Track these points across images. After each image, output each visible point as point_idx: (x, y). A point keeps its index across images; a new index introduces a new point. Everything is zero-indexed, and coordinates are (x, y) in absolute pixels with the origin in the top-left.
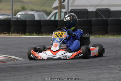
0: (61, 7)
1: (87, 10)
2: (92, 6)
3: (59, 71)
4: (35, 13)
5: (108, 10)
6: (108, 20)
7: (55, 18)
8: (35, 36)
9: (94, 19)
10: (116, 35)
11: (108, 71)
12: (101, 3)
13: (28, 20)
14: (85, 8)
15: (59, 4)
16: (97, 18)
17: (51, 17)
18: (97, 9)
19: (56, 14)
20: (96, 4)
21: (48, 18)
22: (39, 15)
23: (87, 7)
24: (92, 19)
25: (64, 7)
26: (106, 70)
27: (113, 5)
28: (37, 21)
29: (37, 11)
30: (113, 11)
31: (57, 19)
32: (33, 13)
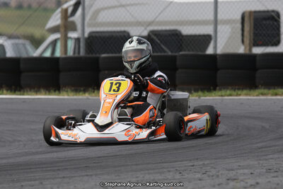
0: (67, 26)
4: (5, 41)
5: (177, 34)
6: (176, 56)
10: (196, 91)
11: (178, 176)
18: (150, 32)
19: (54, 43)
23: (126, 26)
26: (171, 173)
31: (58, 54)
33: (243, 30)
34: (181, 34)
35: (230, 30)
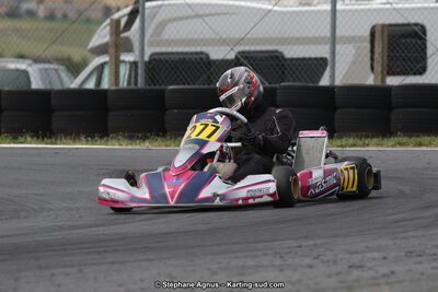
0: (119, 44)
1: (207, 56)
2: (223, 42)
3: (113, 263)
4: (30, 65)
5: (277, 57)
6: (275, 89)
7: (99, 81)
8: (31, 143)
11: (278, 262)
12: (254, 34)
13: (6, 88)
14: (199, 49)
15: (111, 35)
17: (83, 81)
18: (239, 53)
19: (100, 69)
20: (237, 36)
21: (75, 84)
22: (44, 74)
23: (204, 45)
25: (127, 46)
26: (268, 257)
27: (292, 39)
28: (37, 93)
29: (36, 60)
30: (292, 59)
31: (105, 85)
32: (22, 65)
33: (372, 52)
34: (283, 57)
35: (354, 51)
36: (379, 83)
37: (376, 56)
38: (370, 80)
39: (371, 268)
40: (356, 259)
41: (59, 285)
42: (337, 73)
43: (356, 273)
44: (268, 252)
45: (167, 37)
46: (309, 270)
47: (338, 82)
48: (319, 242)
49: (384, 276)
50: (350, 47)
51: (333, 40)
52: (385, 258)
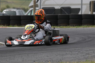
0: (35, 6)
1: (54, 8)
2: (58, 5)
3: (35, 53)
4: (16, 10)
5: (70, 8)
6: (69, 15)
7: (31, 14)
8: (16, 27)
9: (59, 14)
10: (76, 26)
11: (70, 53)
12: (65, 3)
13: (11, 15)
14: (53, 7)
15: (34, 4)
16: (61, 14)
17: (28, 13)
18: (61, 7)
19: (31, 11)
20: (61, 4)
21: (26, 14)
22: (19, 12)
23: (54, 6)
24: (58, 14)
25: (37, 6)
26: (68, 52)
27: (73, 4)
28: (18, 16)
29: (18, 9)
30: (73, 9)
31: (32, 14)
33: (90, 7)
34: (71, 8)
35: (86, 7)
36: (92, 14)
37: (91, 8)
38: (90, 13)
39: (91, 54)
40: (87, 52)
41: (23, 58)
42: (83, 11)
43: (87, 55)
44: (68, 51)
45: (46, 4)
46: (77, 55)
47: (83, 13)
48: (79, 48)
49: (94, 56)
50: (85, 6)
51: (82, 4)
52: (93, 52)
